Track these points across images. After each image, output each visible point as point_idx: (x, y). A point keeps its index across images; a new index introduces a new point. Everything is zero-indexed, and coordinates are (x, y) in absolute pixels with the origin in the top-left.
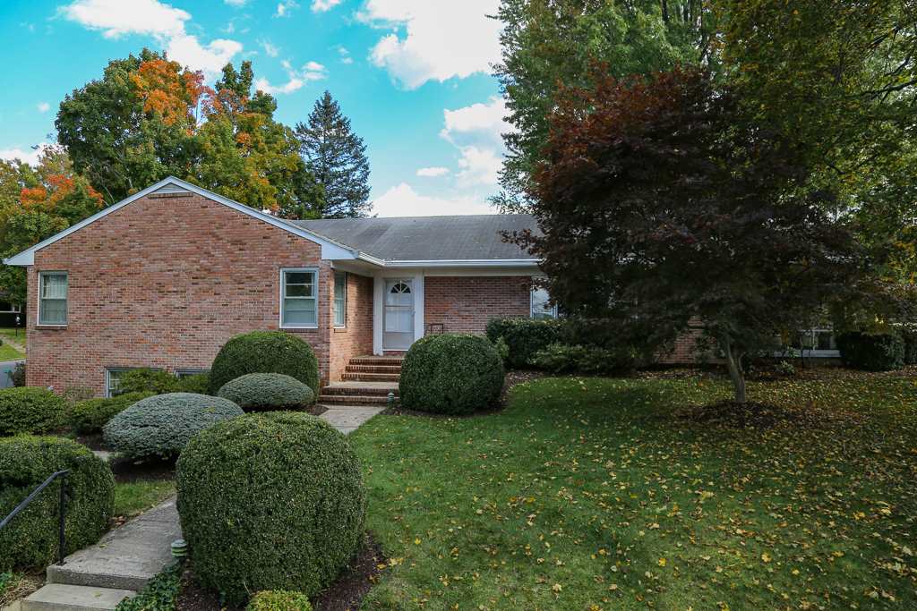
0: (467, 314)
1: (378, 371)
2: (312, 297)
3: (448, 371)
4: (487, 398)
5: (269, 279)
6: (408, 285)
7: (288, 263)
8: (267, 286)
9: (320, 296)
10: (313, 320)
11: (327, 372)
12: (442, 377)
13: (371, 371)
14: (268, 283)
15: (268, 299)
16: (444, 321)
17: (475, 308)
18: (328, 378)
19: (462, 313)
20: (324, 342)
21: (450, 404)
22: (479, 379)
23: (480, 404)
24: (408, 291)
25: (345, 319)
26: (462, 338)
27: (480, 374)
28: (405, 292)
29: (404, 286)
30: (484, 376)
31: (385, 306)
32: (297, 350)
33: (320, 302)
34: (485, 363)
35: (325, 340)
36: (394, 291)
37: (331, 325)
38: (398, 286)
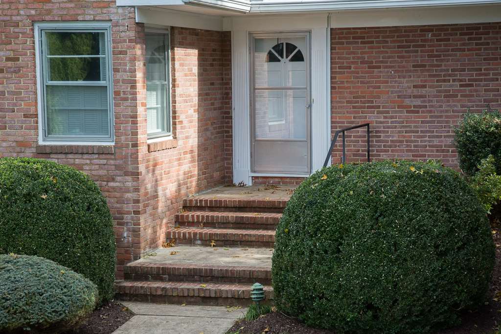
0: (418, 102)
1: (240, 224)
2: (102, 83)
3: (370, 249)
4: (456, 305)
5: (13, 46)
6: (300, 46)
7: (49, 12)
8: (8, 59)
9: (116, 82)
10: (103, 129)
11: (136, 232)
12: (360, 262)
13: (225, 224)
14: (11, 54)
15: (12, 88)
16: (373, 118)
17: (433, 91)
18: (136, 244)
19: (407, 102)
20: (126, 174)
21: (375, 317)
22: (437, 264)
23: (441, 318)
24: (299, 57)
25: (171, 121)
26: (400, 177)
27: (441, 255)
28: (292, 60)
29: (291, 48)
30: (449, 258)
31: (253, 89)
32: (66, 199)
33: (117, 93)
34: (452, 230)
35: (130, 168)
36: (272, 58)
37: (141, 137)
38: (278, 48)
